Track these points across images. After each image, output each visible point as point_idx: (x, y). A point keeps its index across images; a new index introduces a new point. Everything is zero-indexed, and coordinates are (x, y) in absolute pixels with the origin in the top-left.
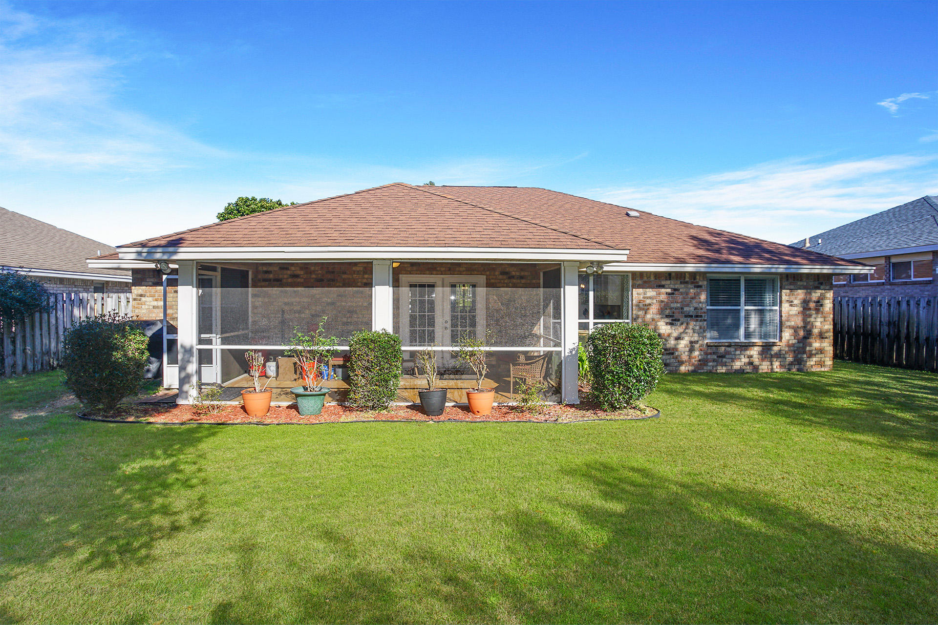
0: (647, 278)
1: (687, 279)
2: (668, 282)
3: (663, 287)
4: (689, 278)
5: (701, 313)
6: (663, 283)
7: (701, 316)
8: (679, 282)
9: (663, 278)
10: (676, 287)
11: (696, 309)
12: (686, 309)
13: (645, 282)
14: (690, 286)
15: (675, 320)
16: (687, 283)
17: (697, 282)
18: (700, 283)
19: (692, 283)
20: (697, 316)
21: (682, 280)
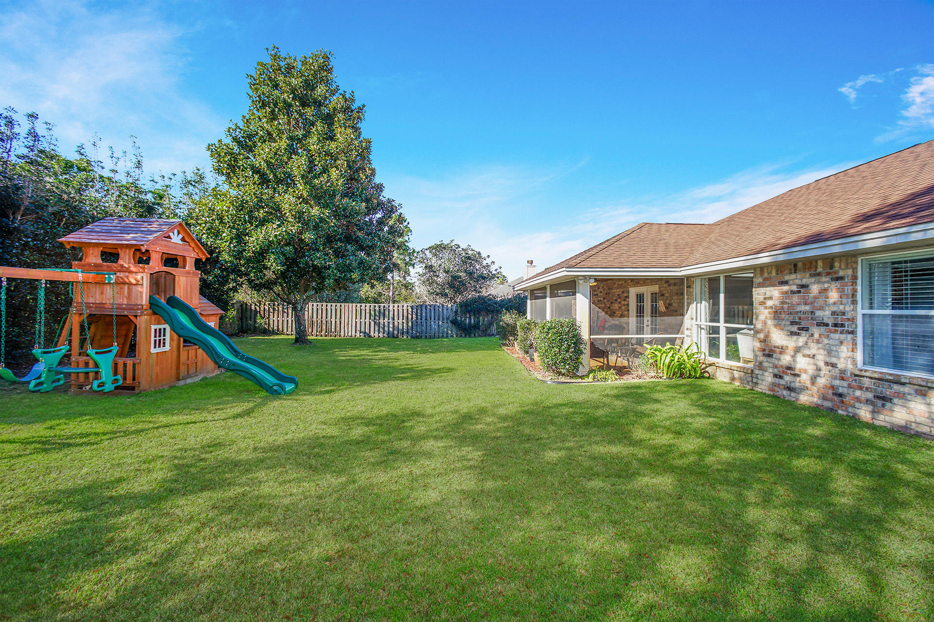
0: (768, 274)
1: (820, 270)
2: (793, 276)
3: (785, 283)
4: (823, 268)
5: (842, 320)
6: (787, 278)
7: (842, 325)
8: (808, 274)
9: (786, 272)
10: (804, 281)
11: (833, 313)
12: (819, 313)
13: (765, 279)
14: (824, 279)
15: (802, 329)
16: (819, 274)
17: (835, 273)
18: (841, 273)
19: (828, 274)
20: (836, 325)
21: (812, 272)
